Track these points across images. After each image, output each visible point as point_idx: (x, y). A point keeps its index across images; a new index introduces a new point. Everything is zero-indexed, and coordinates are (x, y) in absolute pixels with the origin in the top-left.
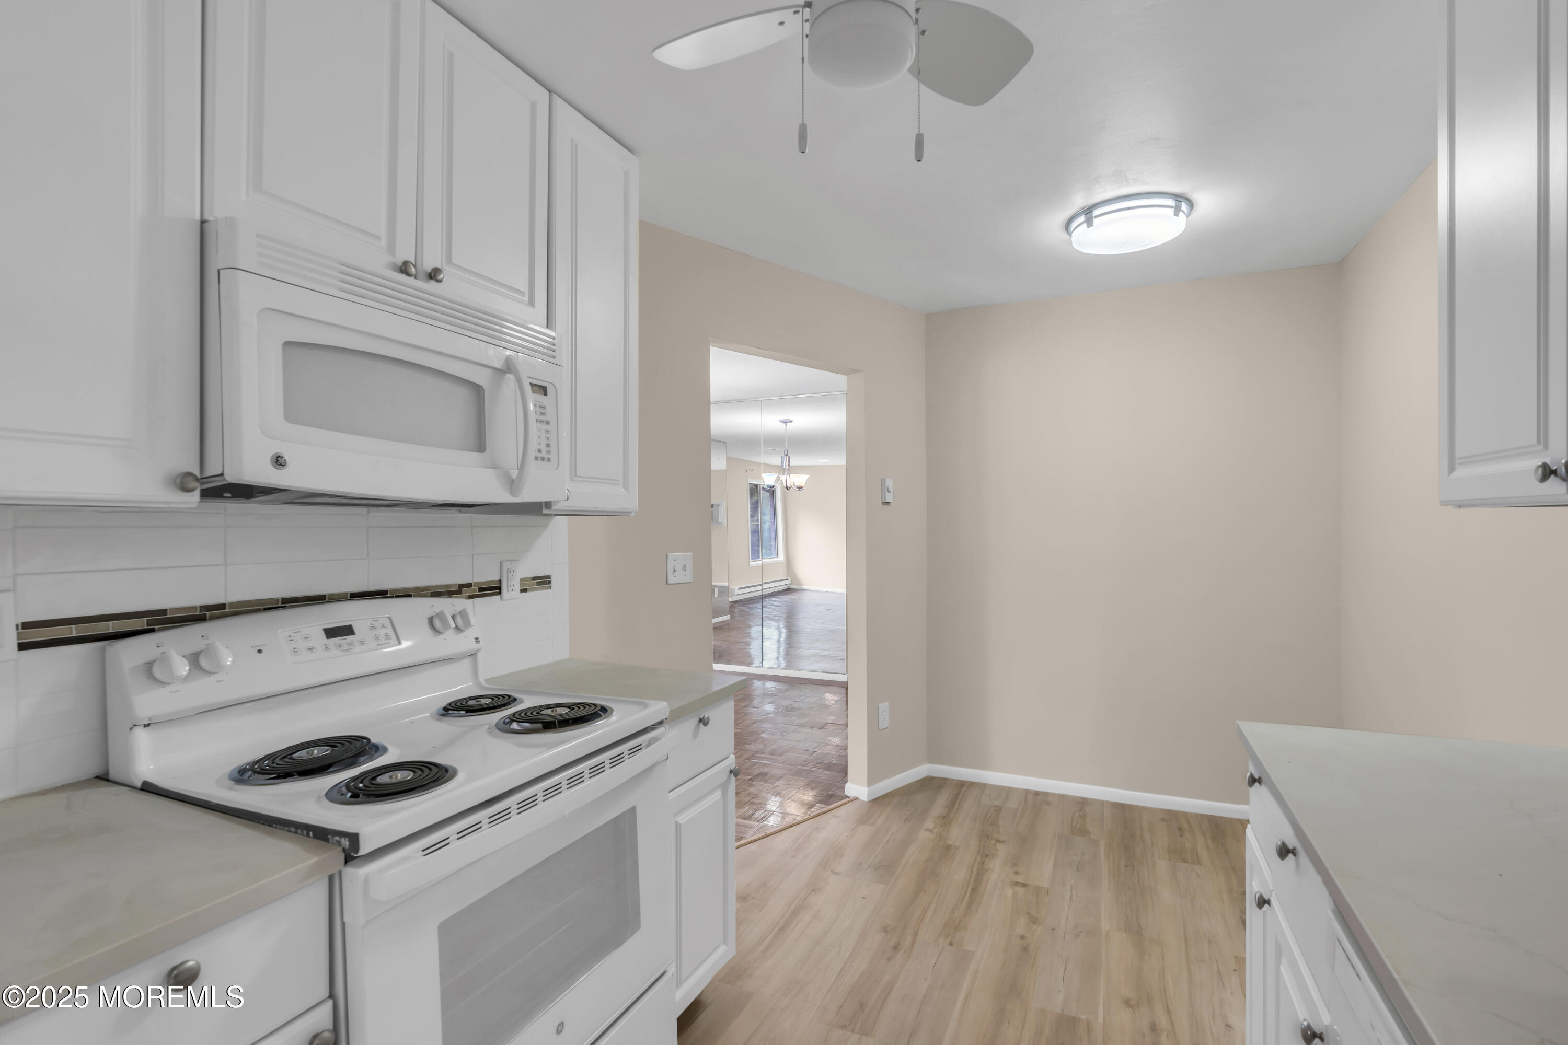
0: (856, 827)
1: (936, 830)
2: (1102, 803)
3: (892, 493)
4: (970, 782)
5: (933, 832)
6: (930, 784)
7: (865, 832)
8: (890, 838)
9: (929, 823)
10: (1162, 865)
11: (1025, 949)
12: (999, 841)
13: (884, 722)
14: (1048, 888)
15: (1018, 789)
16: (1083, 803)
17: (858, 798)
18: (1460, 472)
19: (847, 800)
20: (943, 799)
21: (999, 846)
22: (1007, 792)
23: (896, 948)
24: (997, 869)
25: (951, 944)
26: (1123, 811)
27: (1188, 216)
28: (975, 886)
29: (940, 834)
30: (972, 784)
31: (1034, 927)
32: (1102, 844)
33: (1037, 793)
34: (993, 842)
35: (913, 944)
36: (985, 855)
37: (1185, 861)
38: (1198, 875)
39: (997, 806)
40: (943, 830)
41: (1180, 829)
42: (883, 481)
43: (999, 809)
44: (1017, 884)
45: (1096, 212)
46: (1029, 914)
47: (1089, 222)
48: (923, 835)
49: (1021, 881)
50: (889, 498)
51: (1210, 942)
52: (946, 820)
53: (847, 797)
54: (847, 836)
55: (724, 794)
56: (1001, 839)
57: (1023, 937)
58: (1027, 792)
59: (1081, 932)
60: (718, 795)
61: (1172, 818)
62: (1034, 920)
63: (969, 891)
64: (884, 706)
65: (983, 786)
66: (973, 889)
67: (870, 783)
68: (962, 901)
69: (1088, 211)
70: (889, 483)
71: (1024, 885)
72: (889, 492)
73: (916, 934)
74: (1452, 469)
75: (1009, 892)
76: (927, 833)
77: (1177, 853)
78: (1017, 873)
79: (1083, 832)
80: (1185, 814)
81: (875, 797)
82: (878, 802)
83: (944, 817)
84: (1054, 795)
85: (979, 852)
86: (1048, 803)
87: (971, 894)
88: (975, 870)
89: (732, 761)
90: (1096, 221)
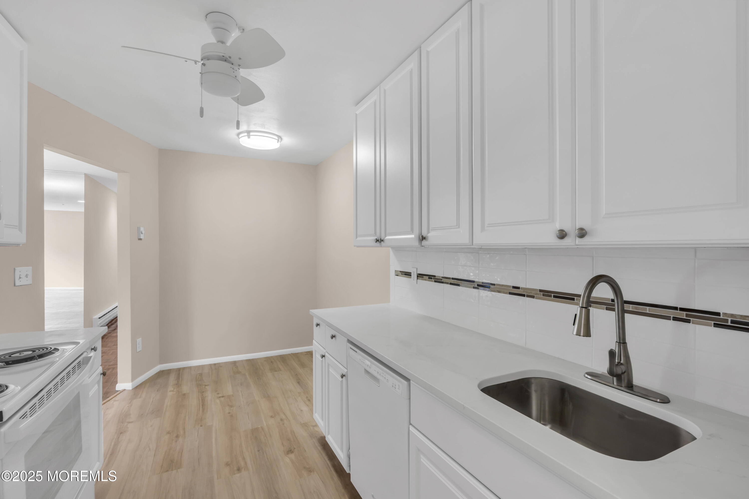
0: (131, 402)
1: (175, 390)
2: (242, 361)
3: (143, 234)
4: (182, 368)
5: (174, 391)
6: (161, 374)
7: (137, 402)
8: (153, 400)
9: (170, 388)
10: (270, 375)
11: (232, 416)
12: (206, 385)
13: (139, 348)
14: (233, 395)
15: (206, 365)
16: (234, 363)
17: (125, 390)
18: (358, 239)
19: (119, 392)
20: (172, 379)
21: (207, 387)
22: (202, 367)
23: (177, 437)
24: (209, 395)
25: (201, 426)
26: (250, 362)
27: (280, 142)
28: (203, 403)
29: (178, 391)
30: (184, 368)
31: (232, 408)
32: (247, 374)
33: (215, 364)
34: (204, 386)
35: (185, 433)
36: (202, 392)
37: (276, 371)
38: (281, 374)
39: (199, 374)
40: (179, 389)
41: (272, 362)
42: (139, 229)
43: (201, 374)
44: (220, 397)
45: (251, 134)
46: (228, 405)
47: (249, 136)
48: (170, 394)
49: (221, 396)
50: (142, 237)
51: (290, 391)
52: (178, 385)
53: (118, 391)
54: (128, 406)
55: (99, 386)
56: (207, 384)
57: (229, 413)
58: (210, 365)
59: (250, 404)
60: (97, 386)
61: (269, 360)
62: (231, 406)
63: (201, 406)
64: (139, 340)
65: (190, 368)
66: (202, 405)
67: (133, 379)
68: (199, 410)
69: (248, 132)
70: (142, 229)
71: (223, 397)
72: (142, 233)
73: (184, 429)
74: (357, 238)
75: (218, 401)
76: (172, 393)
77: (273, 370)
78: (218, 394)
79: (239, 372)
80: (272, 357)
81: (136, 386)
82: (137, 388)
83: (177, 384)
84: (222, 363)
85: (199, 392)
86: (221, 367)
87: (202, 407)
88: (200, 398)
89: (101, 369)
90: (251, 137)
